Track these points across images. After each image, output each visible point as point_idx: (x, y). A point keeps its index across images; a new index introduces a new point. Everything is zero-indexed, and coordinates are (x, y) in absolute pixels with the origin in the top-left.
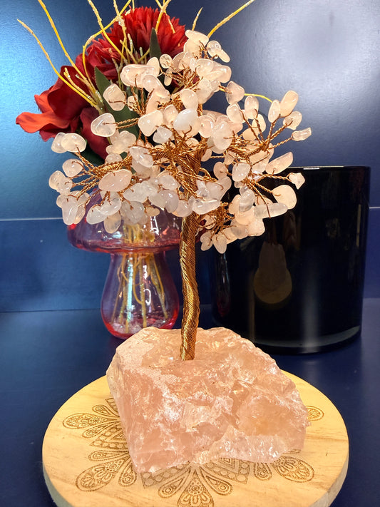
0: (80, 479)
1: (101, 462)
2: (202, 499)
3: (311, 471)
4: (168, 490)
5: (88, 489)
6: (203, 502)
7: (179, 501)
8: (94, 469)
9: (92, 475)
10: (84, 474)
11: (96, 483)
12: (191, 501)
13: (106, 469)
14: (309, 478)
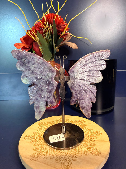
0: (31, 157)
1: (37, 151)
2: (68, 163)
3: (100, 152)
4: (58, 160)
5: (34, 160)
6: (69, 163)
7: (62, 163)
8: (35, 153)
9: (35, 155)
10: (32, 155)
11: (36, 158)
12: (65, 163)
13: (39, 153)
14: (99, 154)
